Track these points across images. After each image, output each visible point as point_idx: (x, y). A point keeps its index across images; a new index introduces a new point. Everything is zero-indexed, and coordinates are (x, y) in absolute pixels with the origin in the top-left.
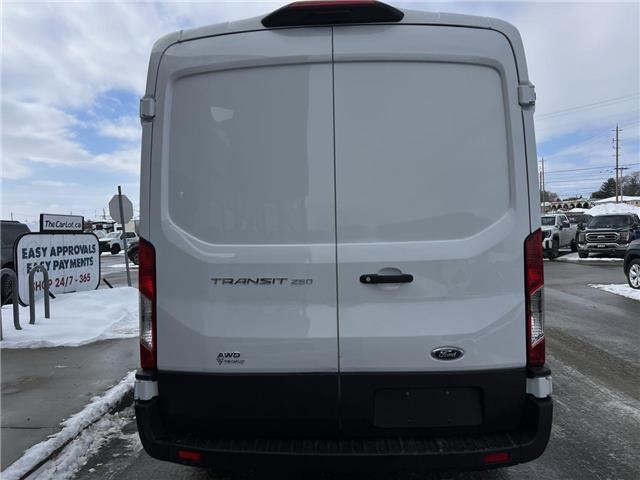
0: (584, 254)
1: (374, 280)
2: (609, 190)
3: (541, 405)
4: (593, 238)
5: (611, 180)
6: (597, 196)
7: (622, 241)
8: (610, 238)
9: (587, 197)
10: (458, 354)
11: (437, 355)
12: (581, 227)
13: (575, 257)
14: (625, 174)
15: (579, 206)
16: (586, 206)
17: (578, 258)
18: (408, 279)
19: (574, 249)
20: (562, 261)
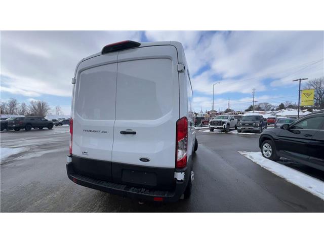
0: (240, 131)
1: (124, 133)
2: (251, 109)
3: (177, 183)
4: (243, 125)
5: (251, 106)
6: (247, 111)
7: (256, 126)
8: (251, 125)
9: (243, 111)
10: (148, 160)
11: (141, 160)
12: (239, 120)
13: (235, 132)
14: (256, 104)
15: (241, 113)
16: (243, 114)
17: (237, 133)
18: (134, 133)
19: (236, 129)
20: (230, 134)
